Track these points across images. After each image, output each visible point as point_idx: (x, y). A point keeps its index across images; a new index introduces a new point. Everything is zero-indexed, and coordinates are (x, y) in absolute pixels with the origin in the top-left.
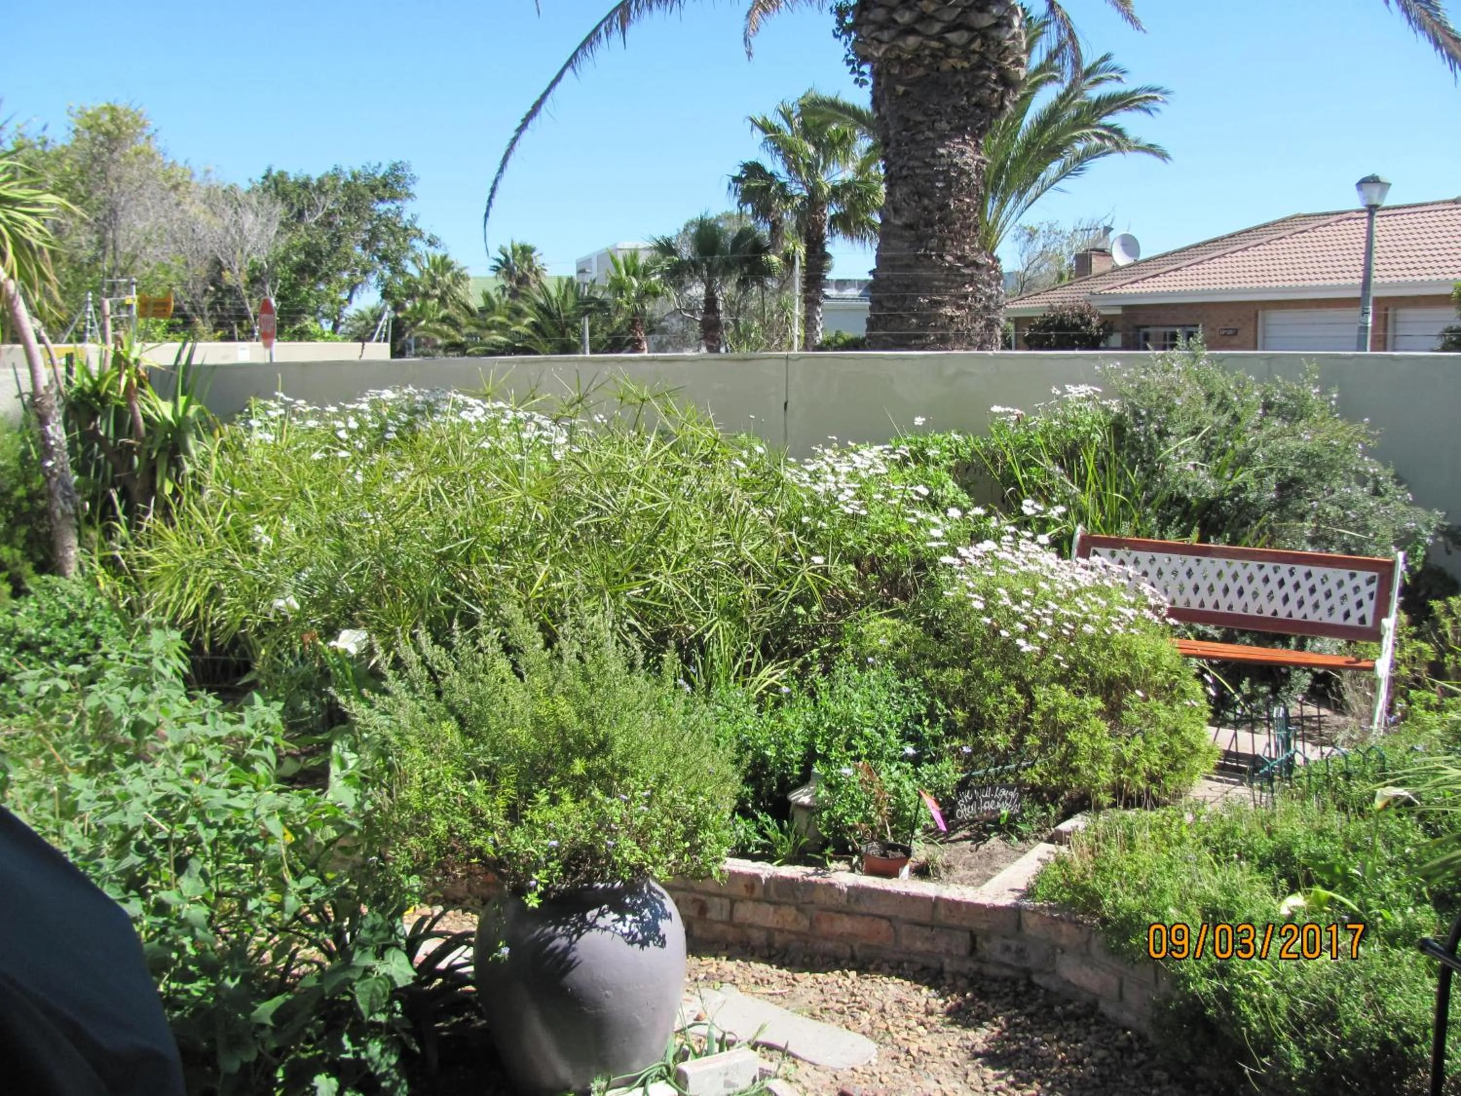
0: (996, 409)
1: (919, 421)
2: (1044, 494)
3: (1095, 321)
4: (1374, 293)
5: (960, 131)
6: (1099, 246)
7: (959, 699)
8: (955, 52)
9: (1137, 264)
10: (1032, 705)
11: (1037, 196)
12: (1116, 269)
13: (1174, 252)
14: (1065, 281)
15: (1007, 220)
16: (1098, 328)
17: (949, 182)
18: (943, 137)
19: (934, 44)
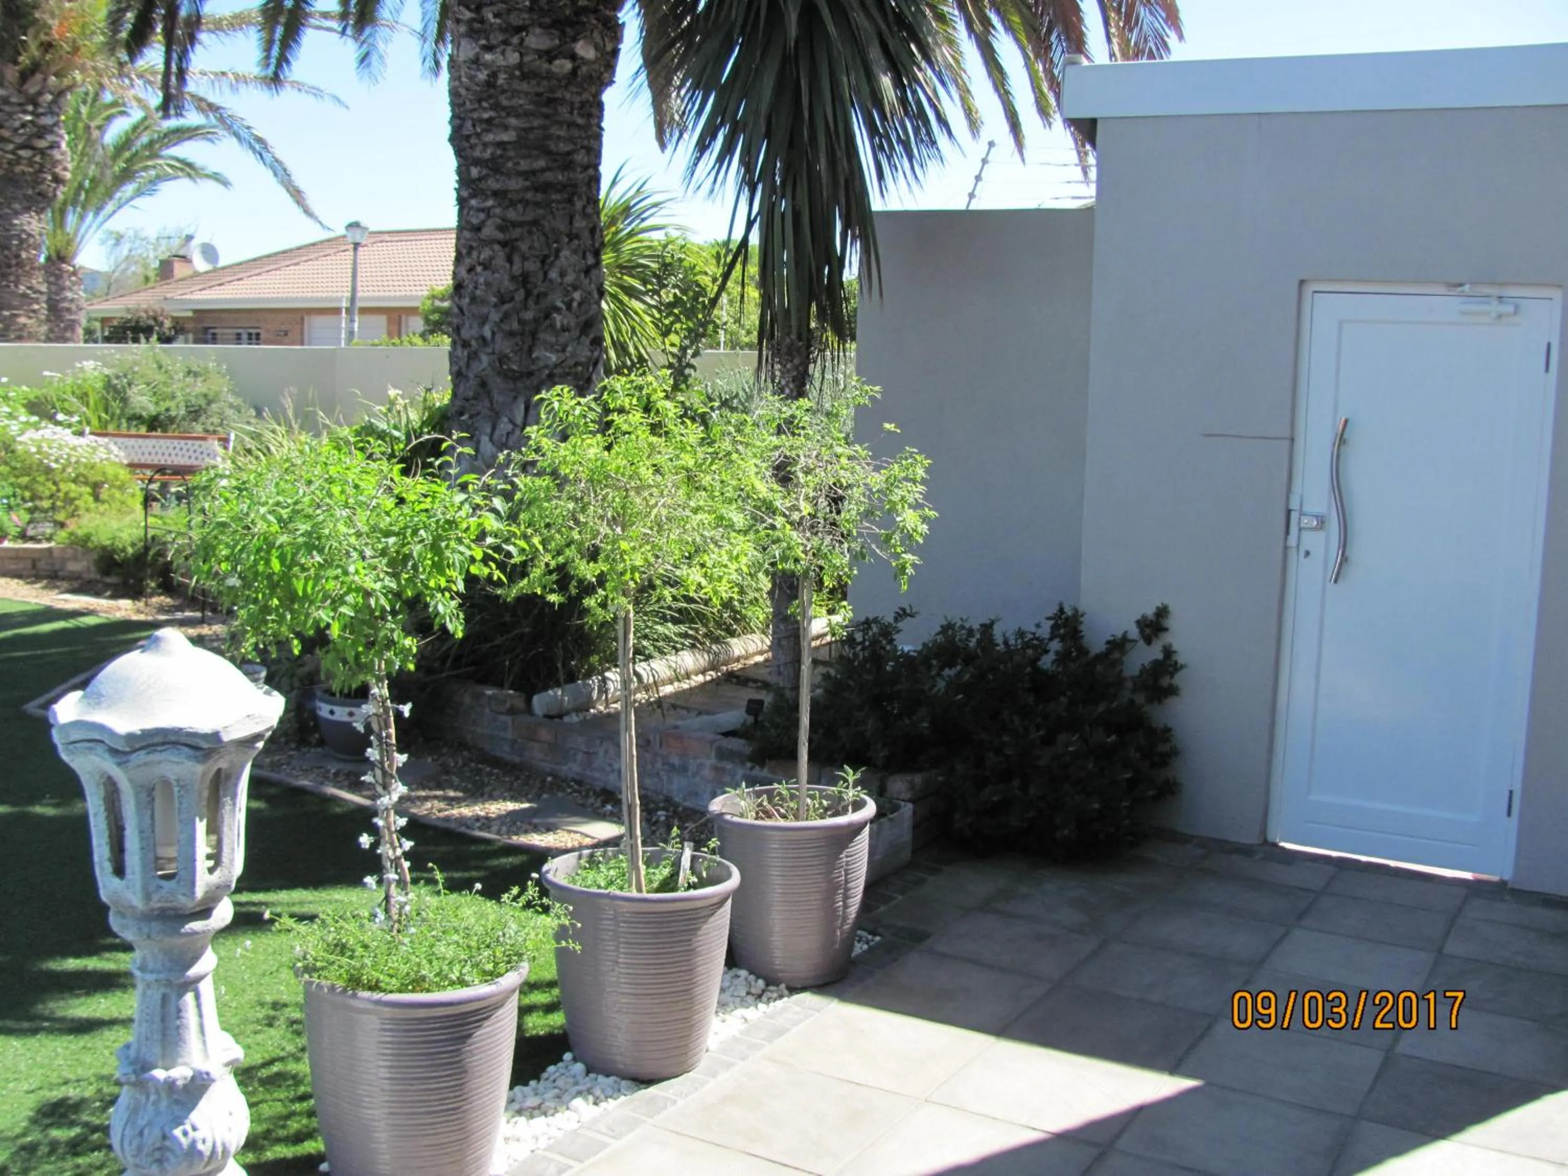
0: (46, 373)
1: (5, 380)
2: (70, 413)
3: (168, 324)
4: (359, 304)
5: (27, 209)
6: (181, 253)
7: (26, 488)
8: (25, 162)
9: (215, 270)
10: (59, 490)
11: (114, 212)
12: (197, 274)
13: (249, 261)
14: (150, 285)
15: (87, 231)
16: (170, 329)
17: (22, 241)
18: (17, 214)
19: (10, 156)
